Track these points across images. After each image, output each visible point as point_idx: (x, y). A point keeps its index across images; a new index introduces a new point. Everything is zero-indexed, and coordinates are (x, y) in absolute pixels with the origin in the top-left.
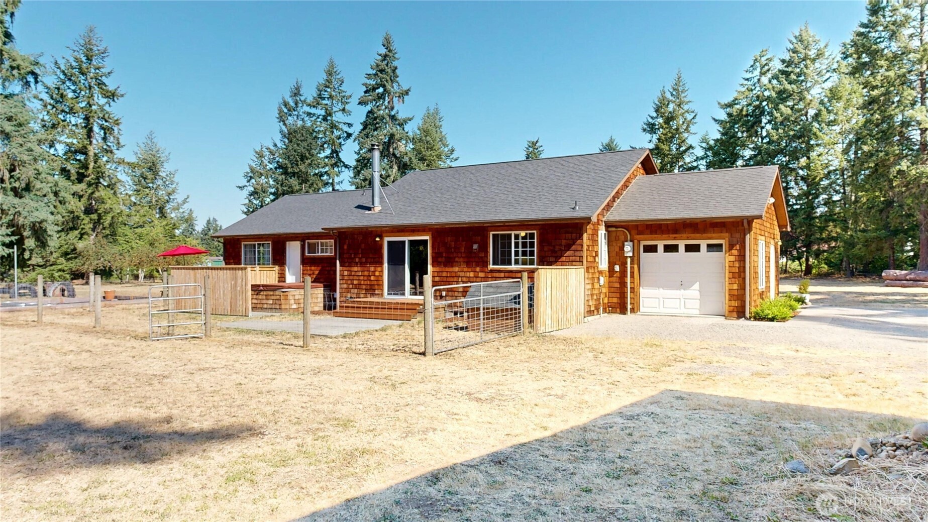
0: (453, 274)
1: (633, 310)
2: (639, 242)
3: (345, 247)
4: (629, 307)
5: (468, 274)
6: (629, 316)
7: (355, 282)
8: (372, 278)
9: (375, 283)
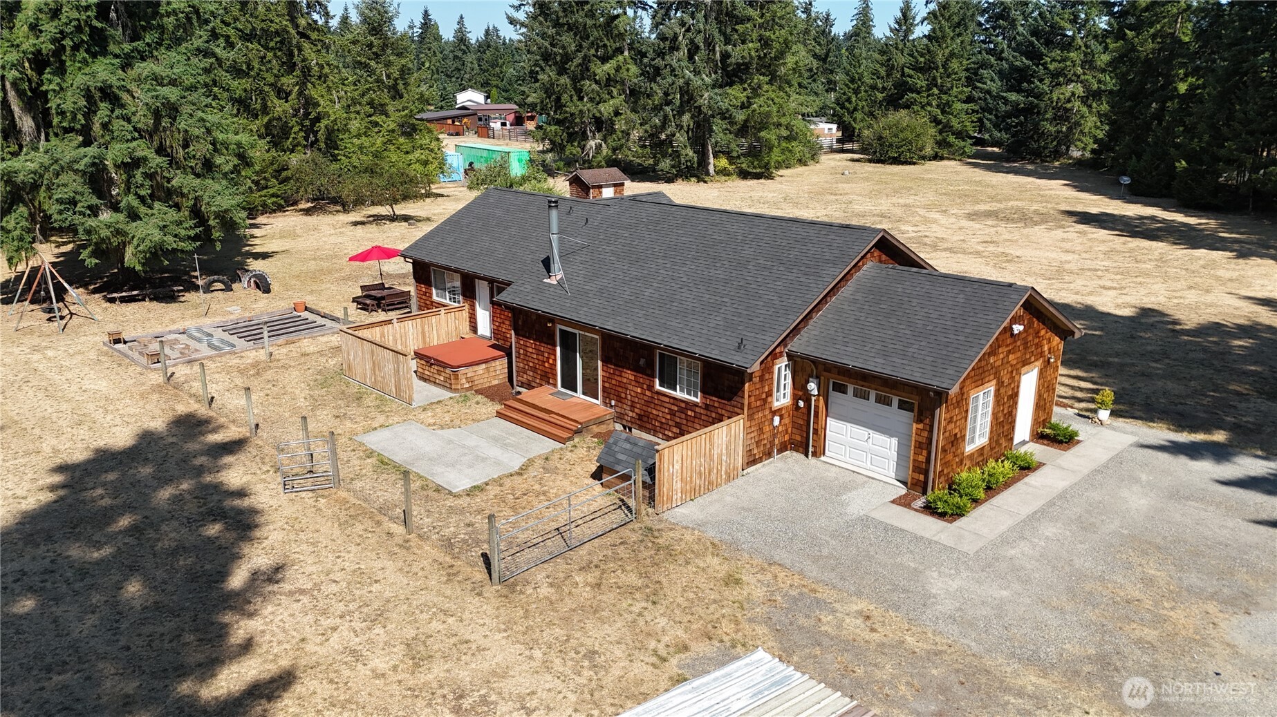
0: (622, 385)
1: (815, 454)
2: (828, 380)
3: (520, 323)
4: (811, 449)
5: (635, 389)
6: (812, 460)
7: (531, 364)
8: (546, 365)
9: (549, 371)
